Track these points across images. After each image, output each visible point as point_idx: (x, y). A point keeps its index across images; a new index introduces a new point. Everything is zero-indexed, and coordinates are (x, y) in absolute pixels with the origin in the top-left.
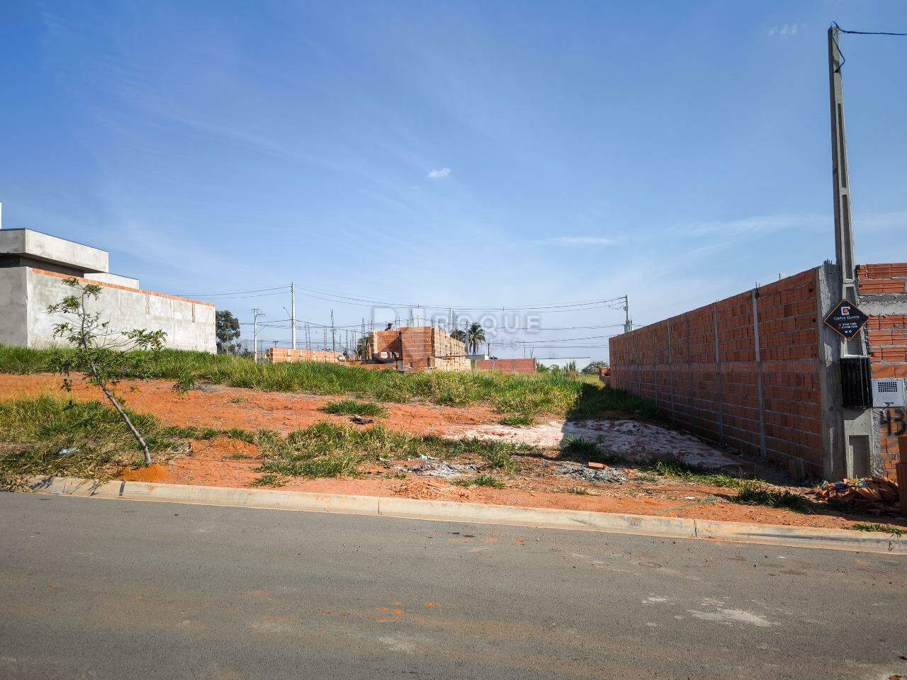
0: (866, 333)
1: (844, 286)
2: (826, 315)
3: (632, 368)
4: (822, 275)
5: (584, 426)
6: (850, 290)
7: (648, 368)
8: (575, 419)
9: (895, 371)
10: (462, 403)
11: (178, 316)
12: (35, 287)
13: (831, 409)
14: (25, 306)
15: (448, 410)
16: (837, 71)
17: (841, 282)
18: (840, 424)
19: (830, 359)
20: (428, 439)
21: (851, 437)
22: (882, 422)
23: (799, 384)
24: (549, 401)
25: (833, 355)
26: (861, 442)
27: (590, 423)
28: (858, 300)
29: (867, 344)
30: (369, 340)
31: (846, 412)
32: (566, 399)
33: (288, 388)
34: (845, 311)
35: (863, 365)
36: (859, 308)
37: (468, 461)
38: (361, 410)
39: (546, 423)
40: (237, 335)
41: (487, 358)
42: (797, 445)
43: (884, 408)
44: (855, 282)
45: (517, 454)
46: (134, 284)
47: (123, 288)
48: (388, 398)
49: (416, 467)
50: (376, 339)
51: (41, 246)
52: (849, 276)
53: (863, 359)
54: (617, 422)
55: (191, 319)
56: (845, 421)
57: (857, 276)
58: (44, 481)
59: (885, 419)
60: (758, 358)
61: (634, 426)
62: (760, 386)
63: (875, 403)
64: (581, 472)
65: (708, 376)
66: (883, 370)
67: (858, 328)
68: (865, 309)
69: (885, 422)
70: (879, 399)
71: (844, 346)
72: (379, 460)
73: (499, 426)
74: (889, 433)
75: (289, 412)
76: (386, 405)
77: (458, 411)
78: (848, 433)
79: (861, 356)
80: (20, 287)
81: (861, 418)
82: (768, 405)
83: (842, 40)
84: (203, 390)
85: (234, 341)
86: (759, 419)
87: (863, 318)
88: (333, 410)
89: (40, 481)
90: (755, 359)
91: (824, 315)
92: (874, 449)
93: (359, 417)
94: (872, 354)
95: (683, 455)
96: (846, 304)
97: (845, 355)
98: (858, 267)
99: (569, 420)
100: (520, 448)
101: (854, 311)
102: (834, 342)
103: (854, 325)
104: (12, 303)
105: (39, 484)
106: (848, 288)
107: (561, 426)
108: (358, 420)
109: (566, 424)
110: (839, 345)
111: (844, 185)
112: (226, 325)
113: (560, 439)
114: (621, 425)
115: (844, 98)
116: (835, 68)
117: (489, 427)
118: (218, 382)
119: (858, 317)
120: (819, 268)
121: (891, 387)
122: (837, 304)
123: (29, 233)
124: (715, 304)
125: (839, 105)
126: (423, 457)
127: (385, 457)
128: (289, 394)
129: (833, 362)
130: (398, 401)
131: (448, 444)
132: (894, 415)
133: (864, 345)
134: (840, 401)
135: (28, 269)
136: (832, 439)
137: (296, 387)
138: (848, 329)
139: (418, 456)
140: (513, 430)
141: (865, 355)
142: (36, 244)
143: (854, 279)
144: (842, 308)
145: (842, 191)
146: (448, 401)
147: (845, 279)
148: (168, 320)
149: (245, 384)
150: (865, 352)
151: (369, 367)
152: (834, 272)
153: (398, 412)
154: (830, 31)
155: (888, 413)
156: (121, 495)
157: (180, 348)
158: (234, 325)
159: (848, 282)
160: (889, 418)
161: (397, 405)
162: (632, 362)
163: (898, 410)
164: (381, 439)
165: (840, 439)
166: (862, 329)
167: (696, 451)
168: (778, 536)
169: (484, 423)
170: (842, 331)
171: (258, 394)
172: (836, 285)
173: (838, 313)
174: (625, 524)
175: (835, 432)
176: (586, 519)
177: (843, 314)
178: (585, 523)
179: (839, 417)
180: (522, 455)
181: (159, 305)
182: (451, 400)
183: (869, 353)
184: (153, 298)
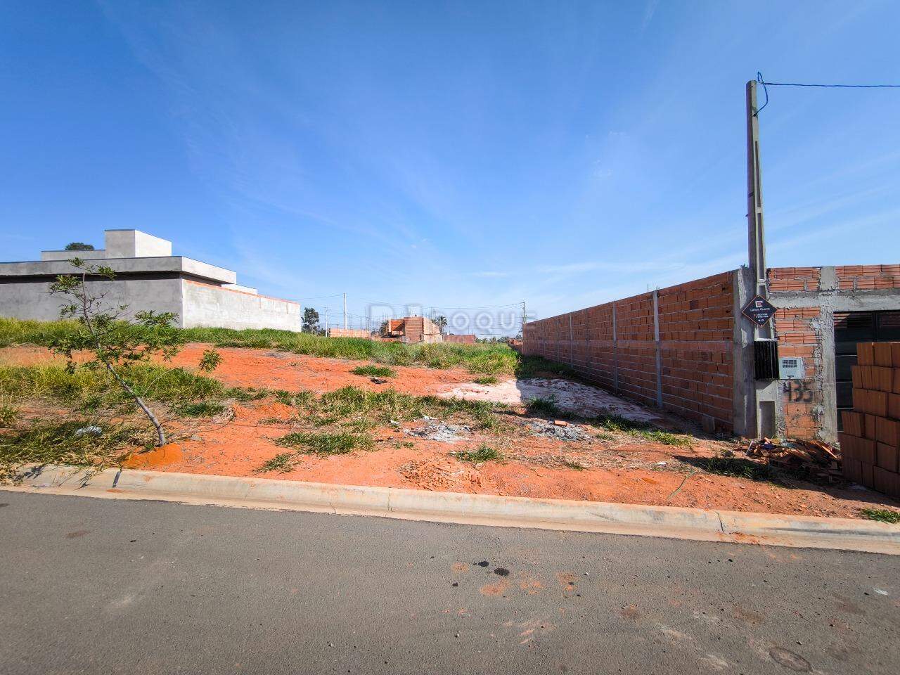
0: (774, 322)
1: (758, 285)
2: (743, 308)
3: (539, 342)
4: (740, 276)
5: (530, 383)
6: (762, 287)
7: (551, 342)
8: (523, 378)
9: (795, 352)
10: (447, 367)
11: (278, 310)
12: (187, 292)
13: (746, 381)
14: (181, 302)
15: (437, 371)
16: (755, 115)
17: (755, 282)
18: (752, 391)
19: (746, 341)
20: (427, 400)
21: (761, 402)
22: (785, 391)
23: (705, 359)
24: (501, 365)
25: (748, 338)
26: (769, 406)
27: (534, 381)
28: (768, 296)
29: (775, 331)
30: (386, 324)
31: (758, 383)
32: (511, 361)
33: (332, 355)
34: (758, 304)
35: (773, 346)
36: (769, 302)
37: (461, 421)
38: (378, 372)
39: (505, 381)
40: (318, 321)
41: (448, 334)
42: (700, 403)
43: (786, 380)
44: (767, 282)
45: (495, 412)
46: (255, 291)
47: (244, 293)
48: (397, 363)
49: (421, 429)
50: (390, 324)
51: (192, 267)
52: (762, 277)
53: (773, 342)
54: (552, 381)
55: (285, 311)
56: (757, 390)
57: (768, 276)
58: (34, 470)
59: (787, 389)
60: (657, 339)
61: (566, 384)
62: (658, 359)
63: (781, 377)
64: (553, 431)
65: (605, 349)
66: (787, 351)
67: (768, 318)
68: (774, 303)
69: (787, 390)
70: (783, 372)
71: (757, 332)
72: (390, 422)
73: (474, 384)
74: (790, 399)
75: (328, 374)
76: (396, 368)
77: (444, 372)
78: (758, 400)
79: (771, 340)
80: (178, 291)
81: (769, 388)
82: (666, 371)
83: (759, 92)
84: (276, 357)
85: (316, 324)
86: (656, 380)
87: (773, 310)
88: (360, 372)
89: (30, 471)
90: (653, 338)
91: (741, 306)
92: (778, 412)
93: (377, 378)
94: (778, 338)
95: (614, 409)
96: (759, 299)
97: (758, 339)
98: (769, 270)
99: (519, 379)
100: (496, 406)
101: (766, 304)
102: (750, 330)
103: (766, 315)
104: (173, 301)
105: (27, 474)
106: (761, 287)
107: (515, 383)
108: (376, 380)
109: (517, 382)
110: (753, 331)
111: (759, 206)
112: (310, 316)
113: (520, 395)
114: (556, 383)
115: (760, 136)
116: (753, 113)
117: (468, 385)
118: (288, 350)
119: (769, 309)
120: (738, 270)
121: (793, 363)
122: (752, 298)
123: (184, 259)
124: (616, 303)
125: (756, 142)
126: (426, 417)
127: (395, 420)
128: (332, 359)
129: (748, 344)
130: (404, 365)
131: (443, 403)
132: (794, 386)
133: (772, 331)
134: (753, 374)
135: (183, 280)
136: (746, 404)
137: (337, 354)
138: (761, 319)
139: (422, 417)
140: (486, 388)
141: (773, 339)
142: (188, 266)
143: (765, 278)
144: (756, 302)
145: (758, 210)
146: (437, 365)
147: (759, 279)
148: (272, 311)
149: (304, 352)
150: (773, 336)
151: (387, 340)
152: (751, 272)
153: (404, 373)
154: (749, 86)
155: (790, 384)
156: (114, 486)
157: (273, 328)
158: (316, 316)
159: (761, 282)
160: (790, 387)
161: (404, 368)
162: (540, 338)
163: (797, 381)
164: (391, 402)
165: (752, 403)
166: (771, 319)
167: (622, 406)
168: (806, 531)
169: (463, 382)
170: (756, 320)
171: (311, 359)
172: (751, 284)
173: (753, 306)
174: (647, 519)
175: (748, 399)
176: (607, 513)
177: (757, 306)
178: (607, 518)
179: (752, 387)
180: (501, 412)
181: (267, 304)
182: (439, 364)
183: (775, 337)
184: (263, 299)
